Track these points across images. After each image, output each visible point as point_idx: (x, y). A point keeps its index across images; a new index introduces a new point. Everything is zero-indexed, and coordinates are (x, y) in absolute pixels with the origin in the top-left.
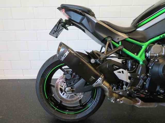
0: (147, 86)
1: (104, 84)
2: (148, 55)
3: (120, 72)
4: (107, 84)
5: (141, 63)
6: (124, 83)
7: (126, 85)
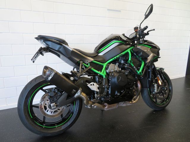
0: (110, 92)
1: (82, 95)
2: (107, 71)
3: (91, 85)
4: (84, 95)
5: (104, 77)
6: (95, 93)
7: (97, 94)
